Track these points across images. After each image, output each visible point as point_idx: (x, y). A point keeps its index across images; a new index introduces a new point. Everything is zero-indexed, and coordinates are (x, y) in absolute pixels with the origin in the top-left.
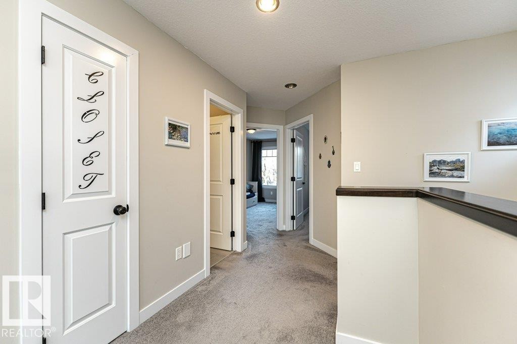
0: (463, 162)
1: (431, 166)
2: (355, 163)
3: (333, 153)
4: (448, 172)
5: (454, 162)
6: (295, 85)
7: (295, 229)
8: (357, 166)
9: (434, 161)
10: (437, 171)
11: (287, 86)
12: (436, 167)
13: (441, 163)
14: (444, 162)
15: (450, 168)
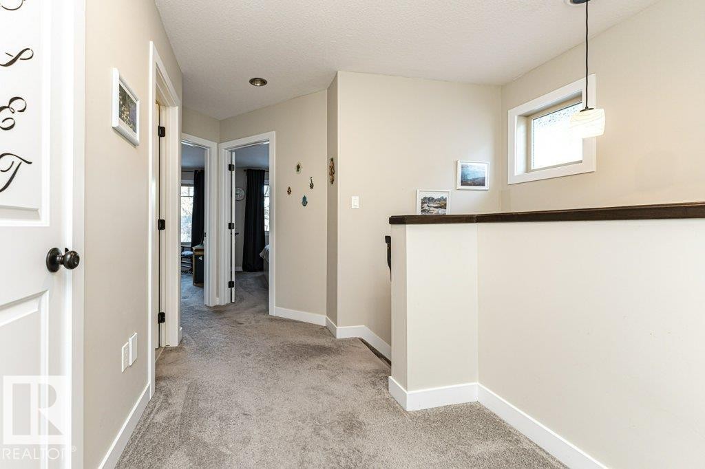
0: (445, 200)
1: (422, 203)
2: (353, 198)
3: (312, 186)
4: (435, 209)
5: (439, 200)
6: (264, 82)
7: (233, 301)
8: (355, 202)
9: (425, 198)
10: (427, 208)
11: (253, 81)
12: (426, 205)
13: (430, 200)
14: (433, 199)
15: (436, 205)
